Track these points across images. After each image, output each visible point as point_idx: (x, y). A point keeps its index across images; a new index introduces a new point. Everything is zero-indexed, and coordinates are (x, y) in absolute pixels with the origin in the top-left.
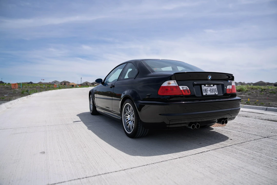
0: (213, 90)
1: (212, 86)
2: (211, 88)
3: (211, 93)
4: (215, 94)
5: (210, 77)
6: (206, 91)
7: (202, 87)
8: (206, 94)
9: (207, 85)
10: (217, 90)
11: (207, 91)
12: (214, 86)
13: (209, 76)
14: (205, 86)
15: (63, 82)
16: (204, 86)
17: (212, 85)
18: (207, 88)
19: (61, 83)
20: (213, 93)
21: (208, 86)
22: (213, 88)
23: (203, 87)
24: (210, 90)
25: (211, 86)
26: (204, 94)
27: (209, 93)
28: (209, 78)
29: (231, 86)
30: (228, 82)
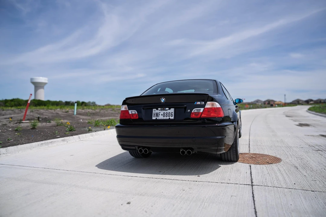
0: (168, 115)
1: (167, 110)
2: (165, 112)
3: (164, 118)
4: (169, 118)
6: (157, 115)
8: (157, 118)
9: (159, 109)
10: (173, 114)
11: (159, 115)
12: (170, 109)
13: (161, 99)
14: (157, 109)
15: (267, 101)
16: (155, 109)
17: (167, 109)
18: (160, 111)
19: (264, 103)
20: (167, 118)
21: (161, 110)
22: (168, 111)
23: (155, 111)
24: (163, 114)
25: (165, 110)
26: (154, 118)
27: (161, 117)
28: (162, 101)
29: (202, 110)
30: (195, 104)
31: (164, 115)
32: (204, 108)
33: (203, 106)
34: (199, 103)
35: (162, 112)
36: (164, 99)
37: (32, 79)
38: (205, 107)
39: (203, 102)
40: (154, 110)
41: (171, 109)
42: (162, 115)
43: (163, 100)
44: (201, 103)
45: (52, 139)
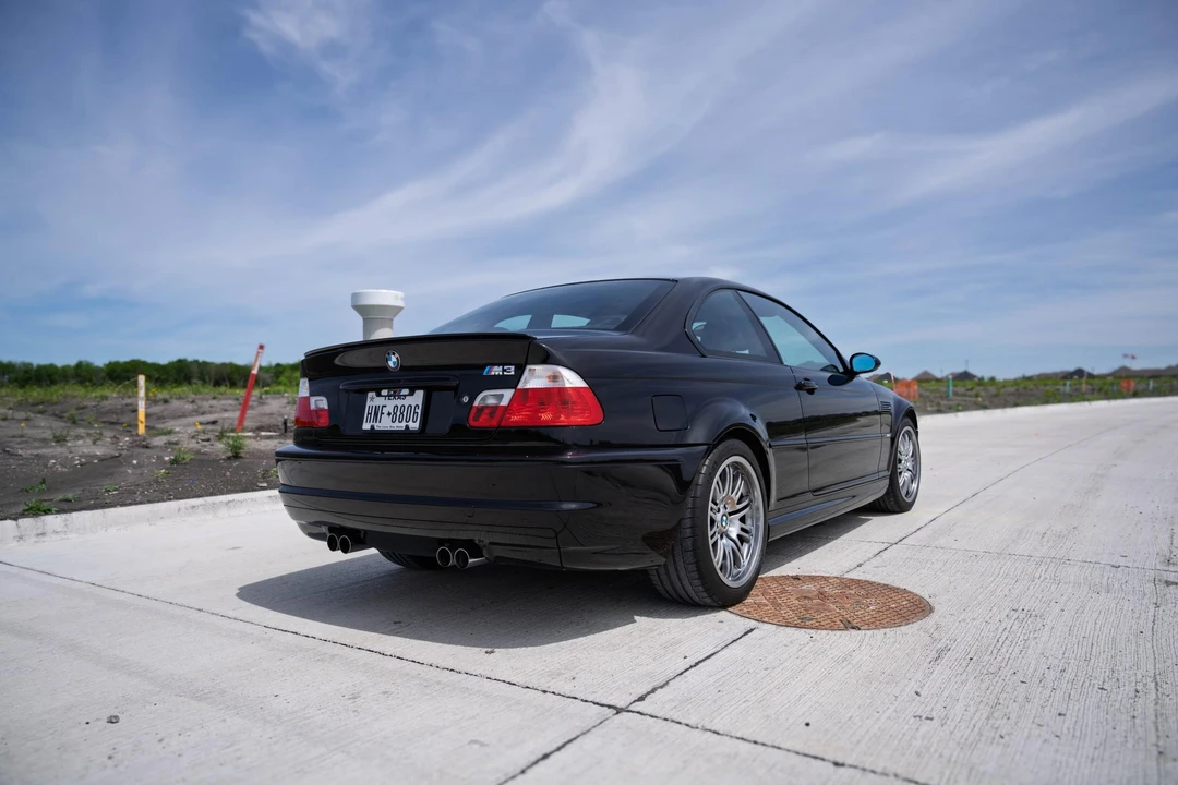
0: (405, 413)
1: (405, 396)
2: (399, 403)
3: (394, 425)
4: (407, 427)
5: (394, 358)
6: (376, 414)
7: (369, 400)
8: (372, 427)
9: (385, 392)
10: (419, 411)
11: (382, 414)
12: (412, 393)
13: (388, 356)
14: (379, 395)
16: (374, 394)
17: (405, 392)
18: (387, 402)
20: (400, 425)
21: (389, 396)
22: (408, 401)
23: (372, 399)
24: (392, 411)
25: (399, 397)
26: (366, 426)
27: (385, 424)
28: (391, 364)
29: (507, 395)
30: (485, 374)
31: (393, 416)
32: (515, 387)
33: (511, 382)
34: (497, 371)
35: (390, 404)
36: (397, 355)
37: (355, 296)
38: (520, 386)
39: (513, 368)
40: (370, 394)
41: (417, 392)
42: (389, 414)
43: (393, 361)
44: (504, 370)
45: (237, 492)
